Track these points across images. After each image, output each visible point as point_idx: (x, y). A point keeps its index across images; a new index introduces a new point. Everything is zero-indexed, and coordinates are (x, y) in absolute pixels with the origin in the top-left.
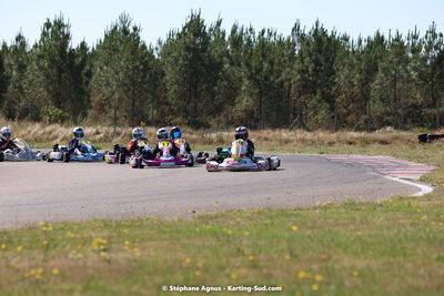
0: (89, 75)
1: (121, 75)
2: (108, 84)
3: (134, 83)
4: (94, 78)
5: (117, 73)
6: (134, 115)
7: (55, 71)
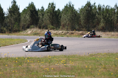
0: (61, 17)
1: (69, 17)
2: (65, 20)
3: (72, 20)
4: (62, 18)
5: (68, 17)
6: (72, 28)
7: (51, 16)
